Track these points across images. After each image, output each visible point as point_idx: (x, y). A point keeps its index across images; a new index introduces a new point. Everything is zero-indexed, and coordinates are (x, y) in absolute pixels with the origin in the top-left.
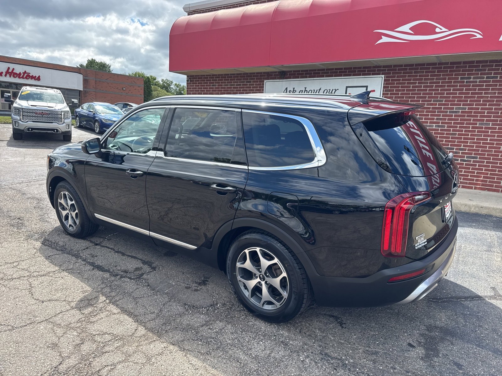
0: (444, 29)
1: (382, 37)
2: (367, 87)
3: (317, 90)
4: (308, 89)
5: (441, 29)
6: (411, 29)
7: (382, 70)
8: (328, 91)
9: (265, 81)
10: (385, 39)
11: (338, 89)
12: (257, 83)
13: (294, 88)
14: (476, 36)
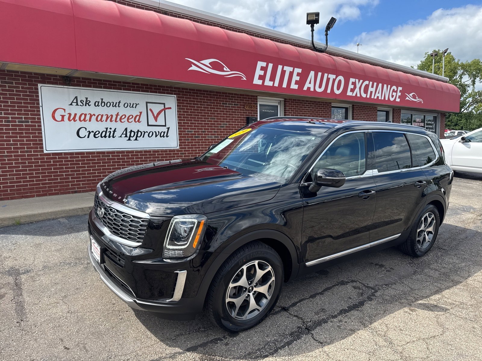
0: (228, 70)
1: (192, 65)
2: (164, 104)
3: (116, 103)
4: (105, 101)
5: (227, 69)
6: (210, 64)
7: (174, 91)
8: (129, 105)
9: (39, 85)
10: (193, 68)
11: (138, 104)
12: (25, 86)
13: (87, 98)
14: (243, 78)
